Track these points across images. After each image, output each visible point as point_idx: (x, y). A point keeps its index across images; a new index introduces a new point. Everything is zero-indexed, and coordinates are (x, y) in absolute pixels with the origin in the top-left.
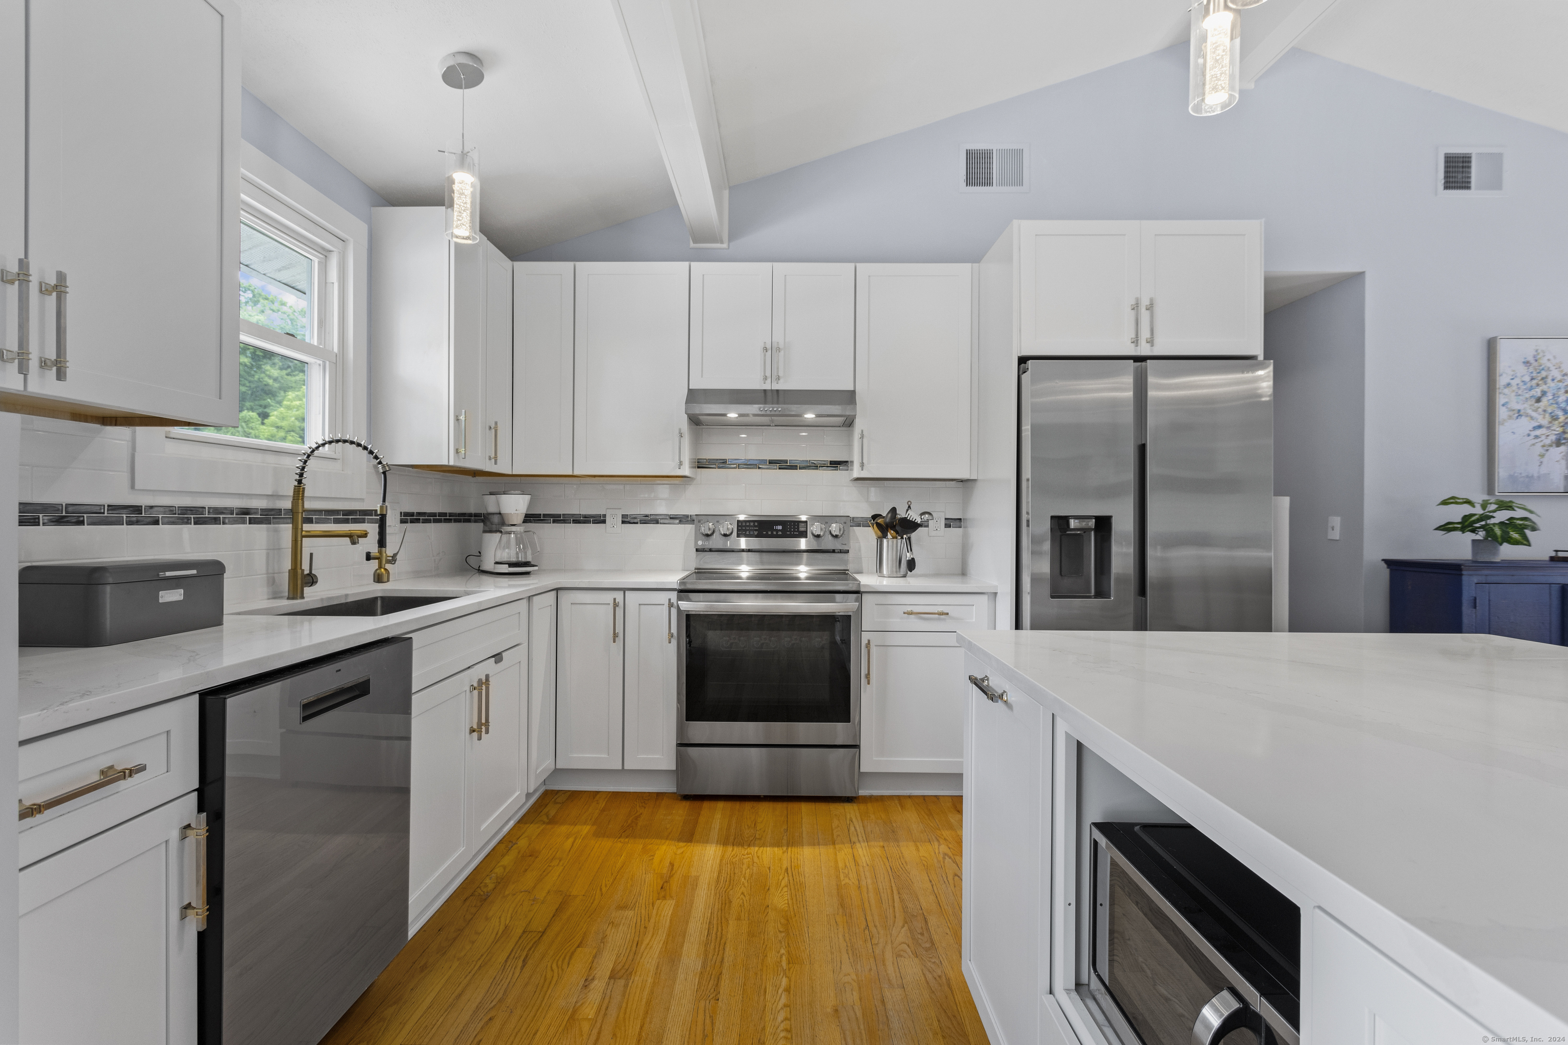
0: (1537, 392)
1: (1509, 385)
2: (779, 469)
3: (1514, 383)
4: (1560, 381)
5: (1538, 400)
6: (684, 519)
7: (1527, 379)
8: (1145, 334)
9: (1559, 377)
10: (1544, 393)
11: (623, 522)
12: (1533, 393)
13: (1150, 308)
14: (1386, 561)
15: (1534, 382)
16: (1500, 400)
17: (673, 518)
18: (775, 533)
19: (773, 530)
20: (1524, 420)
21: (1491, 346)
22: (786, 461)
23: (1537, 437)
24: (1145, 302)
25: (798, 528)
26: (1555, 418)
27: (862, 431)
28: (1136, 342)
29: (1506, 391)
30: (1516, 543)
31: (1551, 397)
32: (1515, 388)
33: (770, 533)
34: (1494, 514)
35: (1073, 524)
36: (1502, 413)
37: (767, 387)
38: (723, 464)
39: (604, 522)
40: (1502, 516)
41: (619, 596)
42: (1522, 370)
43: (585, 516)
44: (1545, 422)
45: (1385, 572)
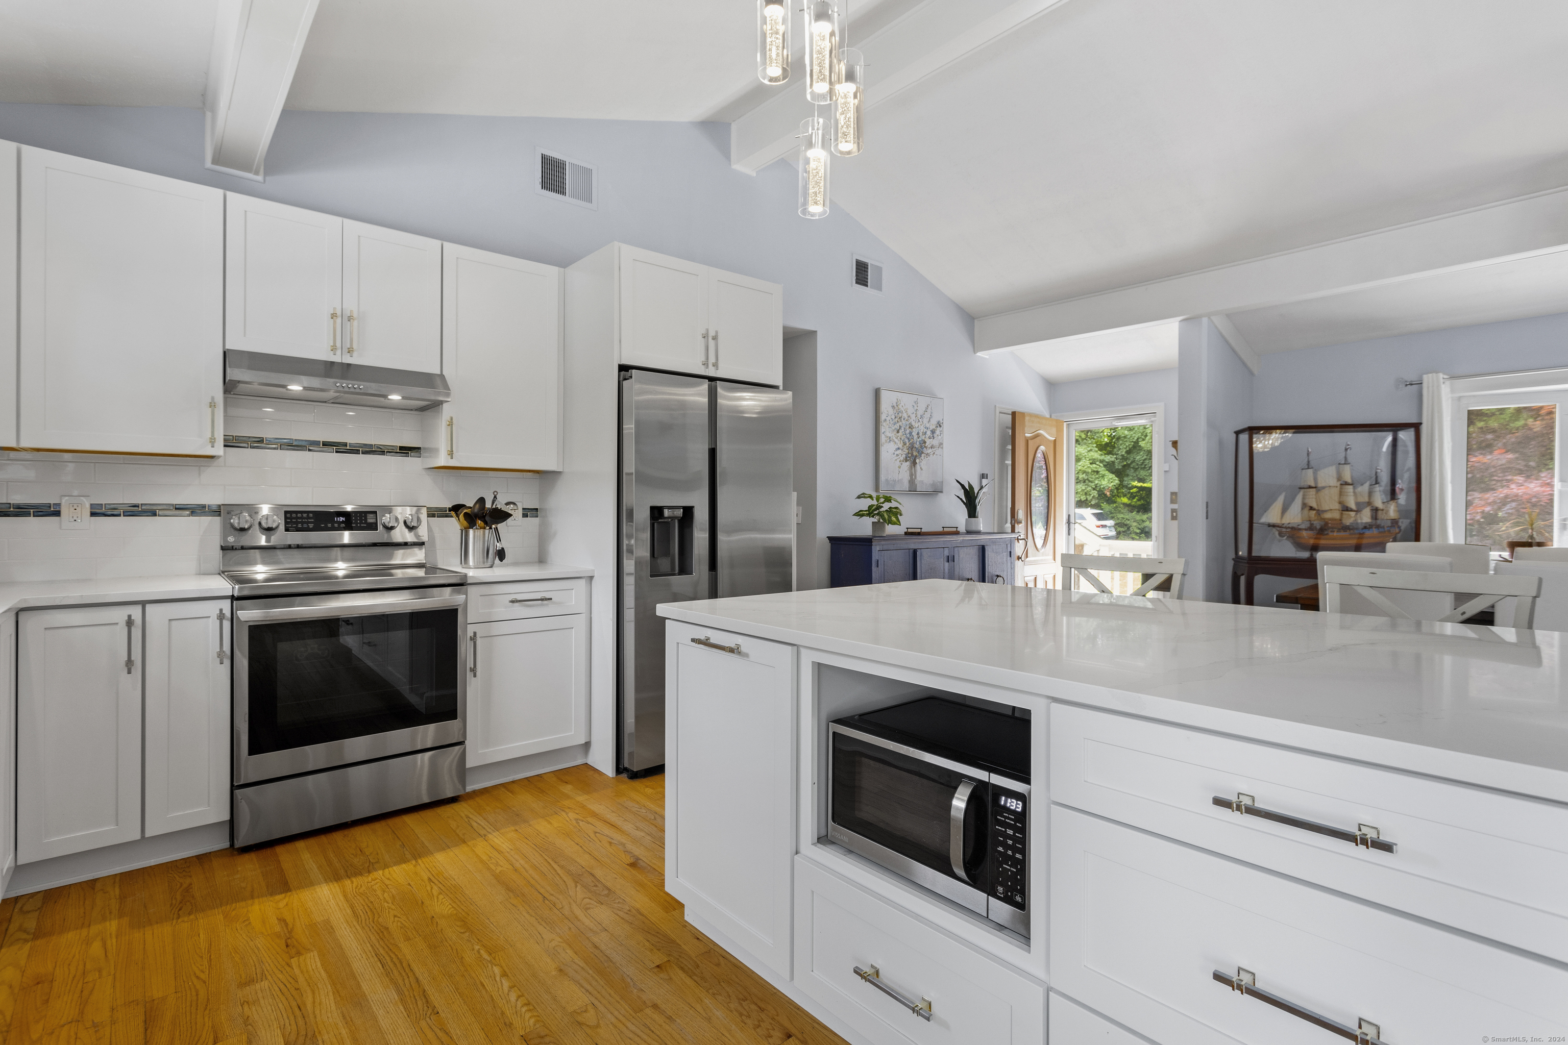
0: (897, 426)
1: (885, 420)
2: (337, 452)
3: (888, 419)
4: (907, 420)
5: (898, 432)
6: (196, 510)
7: (893, 417)
8: (712, 359)
9: (907, 418)
10: (900, 427)
11: (93, 514)
12: (896, 426)
13: (715, 338)
14: (829, 538)
15: (896, 419)
16: (882, 430)
17: (179, 508)
18: (336, 525)
19: (333, 522)
20: (892, 443)
21: (877, 393)
22: (346, 444)
23: (897, 455)
24: (712, 333)
25: (366, 519)
26: (905, 444)
27: (452, 419)
28: (706, 364)
29: (884, 424)
30: (894, 524)
31: (903, 430)
32: (888, 422)
33: (329, 525)
34: (883, 505)
35: (666, 513)
36: (883, 438)
37: (337, 358)
38: (258, 443)
39: (57, 514)
40: (886, 506)
41: (136, 612)
42: (891, 411)
43: (18, 507)
44: (900, 446)
45: (828, 545)
